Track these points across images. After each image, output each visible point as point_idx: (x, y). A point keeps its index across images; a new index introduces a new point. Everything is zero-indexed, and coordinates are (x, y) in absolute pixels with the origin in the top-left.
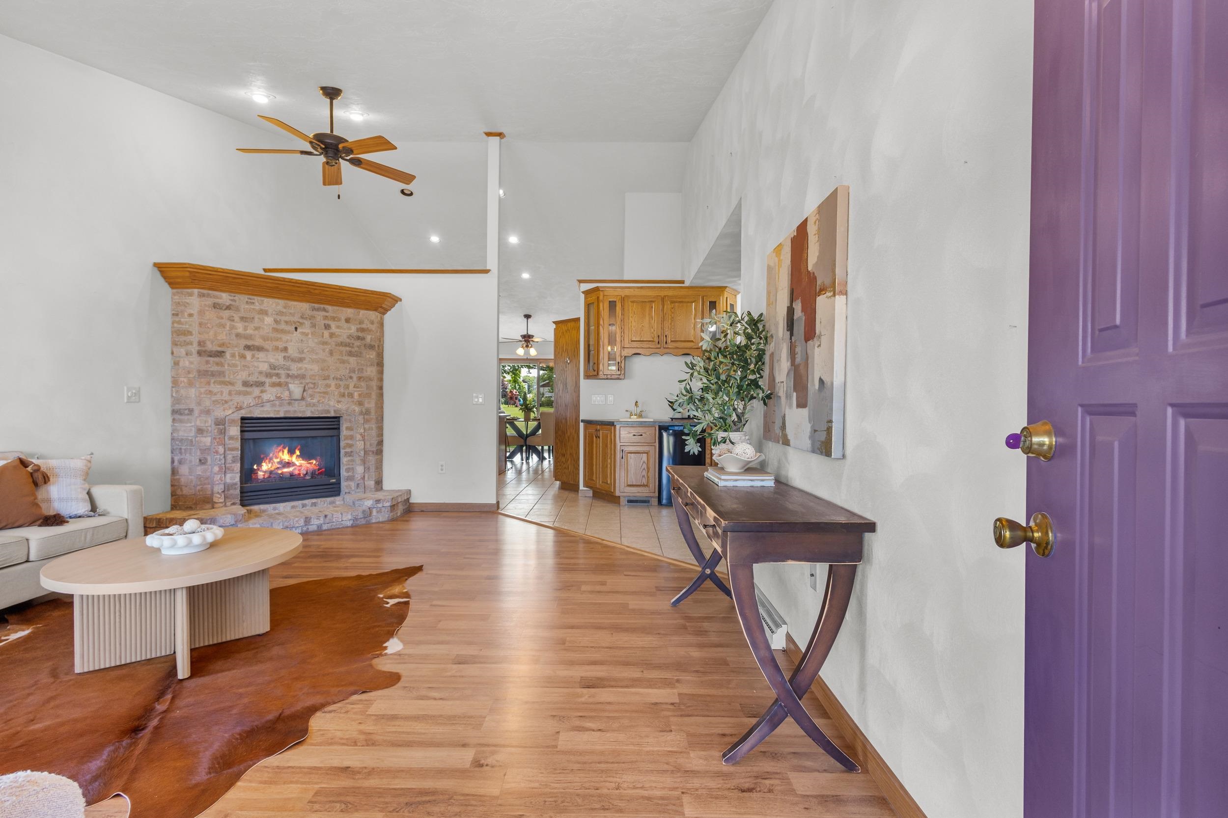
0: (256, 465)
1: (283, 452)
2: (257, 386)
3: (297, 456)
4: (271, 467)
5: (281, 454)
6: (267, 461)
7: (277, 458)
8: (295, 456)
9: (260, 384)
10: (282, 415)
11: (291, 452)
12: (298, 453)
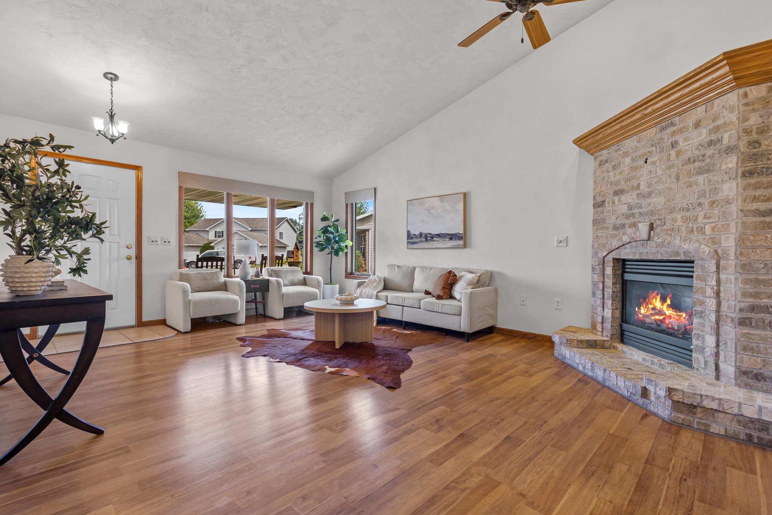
0: (637, 308)
1: (656, 299)
2: (621, 229)
3: (668, 305)
4: (647, 312)
5: (654, 301)
6: (644, 305)
7: (651, 304)
8: (666, 305)
9: (623, 226)
10: (637, 257)
11: (663, 300)
12: (669, 302)
